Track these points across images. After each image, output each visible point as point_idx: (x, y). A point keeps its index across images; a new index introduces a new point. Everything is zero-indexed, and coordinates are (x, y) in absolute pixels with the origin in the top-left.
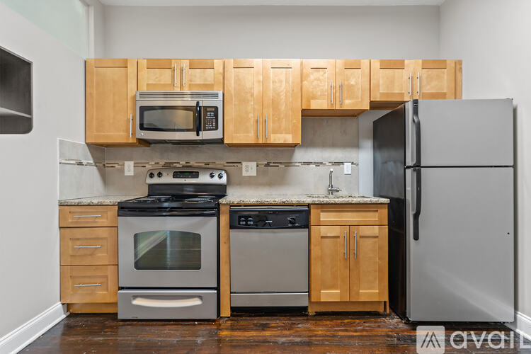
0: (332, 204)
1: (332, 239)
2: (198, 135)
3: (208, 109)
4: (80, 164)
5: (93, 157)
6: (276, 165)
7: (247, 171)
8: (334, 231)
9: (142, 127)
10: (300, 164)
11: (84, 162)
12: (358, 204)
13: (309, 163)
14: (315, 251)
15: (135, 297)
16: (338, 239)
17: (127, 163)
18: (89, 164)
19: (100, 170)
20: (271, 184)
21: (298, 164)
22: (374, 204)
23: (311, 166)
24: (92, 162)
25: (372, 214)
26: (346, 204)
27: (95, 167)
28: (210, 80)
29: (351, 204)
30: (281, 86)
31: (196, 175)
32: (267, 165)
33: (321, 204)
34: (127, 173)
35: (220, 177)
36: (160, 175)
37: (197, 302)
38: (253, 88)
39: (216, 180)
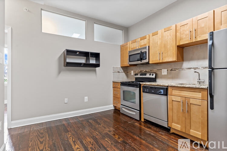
0: (176, 87)
1: (177, 102)
2: (141, 62)
3: (144, 53)
4: (119, 72)
5: (123, 70)
6: (175, 70)
7: (163, 73)
8: (179, 99)
9: (130, 61)
10: (186, 69)
11: (120, 72)
12: (188, 88)
13: (190, 68)
14: (170, 106)
15: (123, 107)
16: (180, 103)
17: (132, 71)
18: (121, 72)
19: (125, 73)
20: (173, 78)
21: (185, 69)
22: (197, 88)
23: (191, 69)
24: (123, 71)
25: (198, 93)
26: (183, 87)
27: (124, 73)
28: (146, 43)
29: (185, 87)
30: (168, 38)
31: (145, 75)
32: (171, 70)
33: (172, 86)
34: (132, 74)
35: (153, 75)
36: (137, 75)
37: (134, 113)
38: (158, 42)
39: (151, 76)
